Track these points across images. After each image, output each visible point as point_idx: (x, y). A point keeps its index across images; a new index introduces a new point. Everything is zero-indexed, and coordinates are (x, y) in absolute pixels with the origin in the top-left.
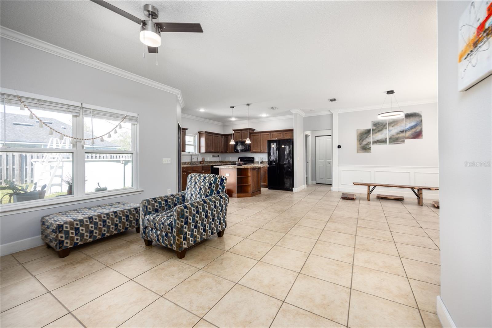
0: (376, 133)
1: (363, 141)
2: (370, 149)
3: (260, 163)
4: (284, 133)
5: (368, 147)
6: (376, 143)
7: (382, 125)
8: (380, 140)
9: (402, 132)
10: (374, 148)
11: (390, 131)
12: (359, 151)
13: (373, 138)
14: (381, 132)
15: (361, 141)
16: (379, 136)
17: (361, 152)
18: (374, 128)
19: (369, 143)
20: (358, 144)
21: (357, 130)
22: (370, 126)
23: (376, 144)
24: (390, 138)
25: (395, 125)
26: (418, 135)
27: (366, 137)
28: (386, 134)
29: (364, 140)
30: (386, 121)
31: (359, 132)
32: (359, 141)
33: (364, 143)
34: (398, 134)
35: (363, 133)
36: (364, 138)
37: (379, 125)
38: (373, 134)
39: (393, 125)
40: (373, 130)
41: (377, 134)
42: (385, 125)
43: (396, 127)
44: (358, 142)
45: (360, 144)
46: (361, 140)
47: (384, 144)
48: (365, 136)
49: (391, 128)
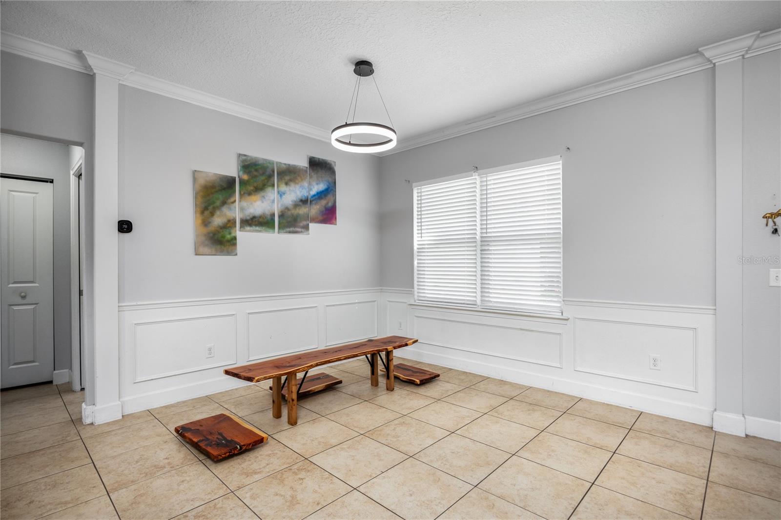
0: (250, 194)
1: (212, 214)
2: (235, 244)
5: (228, 237)
6: (250, 225)
7: (263, 174)
8: (260, 217)
9: (304, 202)
10: (245, 237)
11: (281, 194)
12: (202, 250)
13: (242, 209)
14: (262, 194)
15: (207, 213)
16: (258, 206)
17: (206, 250)
18: (245, 177)
19: (230, 224)
20: (200, 221)
21: (195, 172)
22: (232, 170)
23: (248, 228)
24: (282, 216)
25: (291, 180)
26: (329, 216)
27: (224, 203)
28: (273, 201)
29: (218, 213)
30: (272, 163)
31: (201, 181)
32: (202, 213)
33: (218, 220)
34: (296, 205)
35: (213, 187)
36: (218, 203)
37: (256, 170)
38: (241, 195)
39: (287, 178)
40: (242, 182)
41: (253, 198)
42: (271, 176)
43: (293, 186)
44: (198, 215)
45: (205, 223)
46: (206, 208)
47: (268, 229)
48: (220, 197)
49: (283, 188)
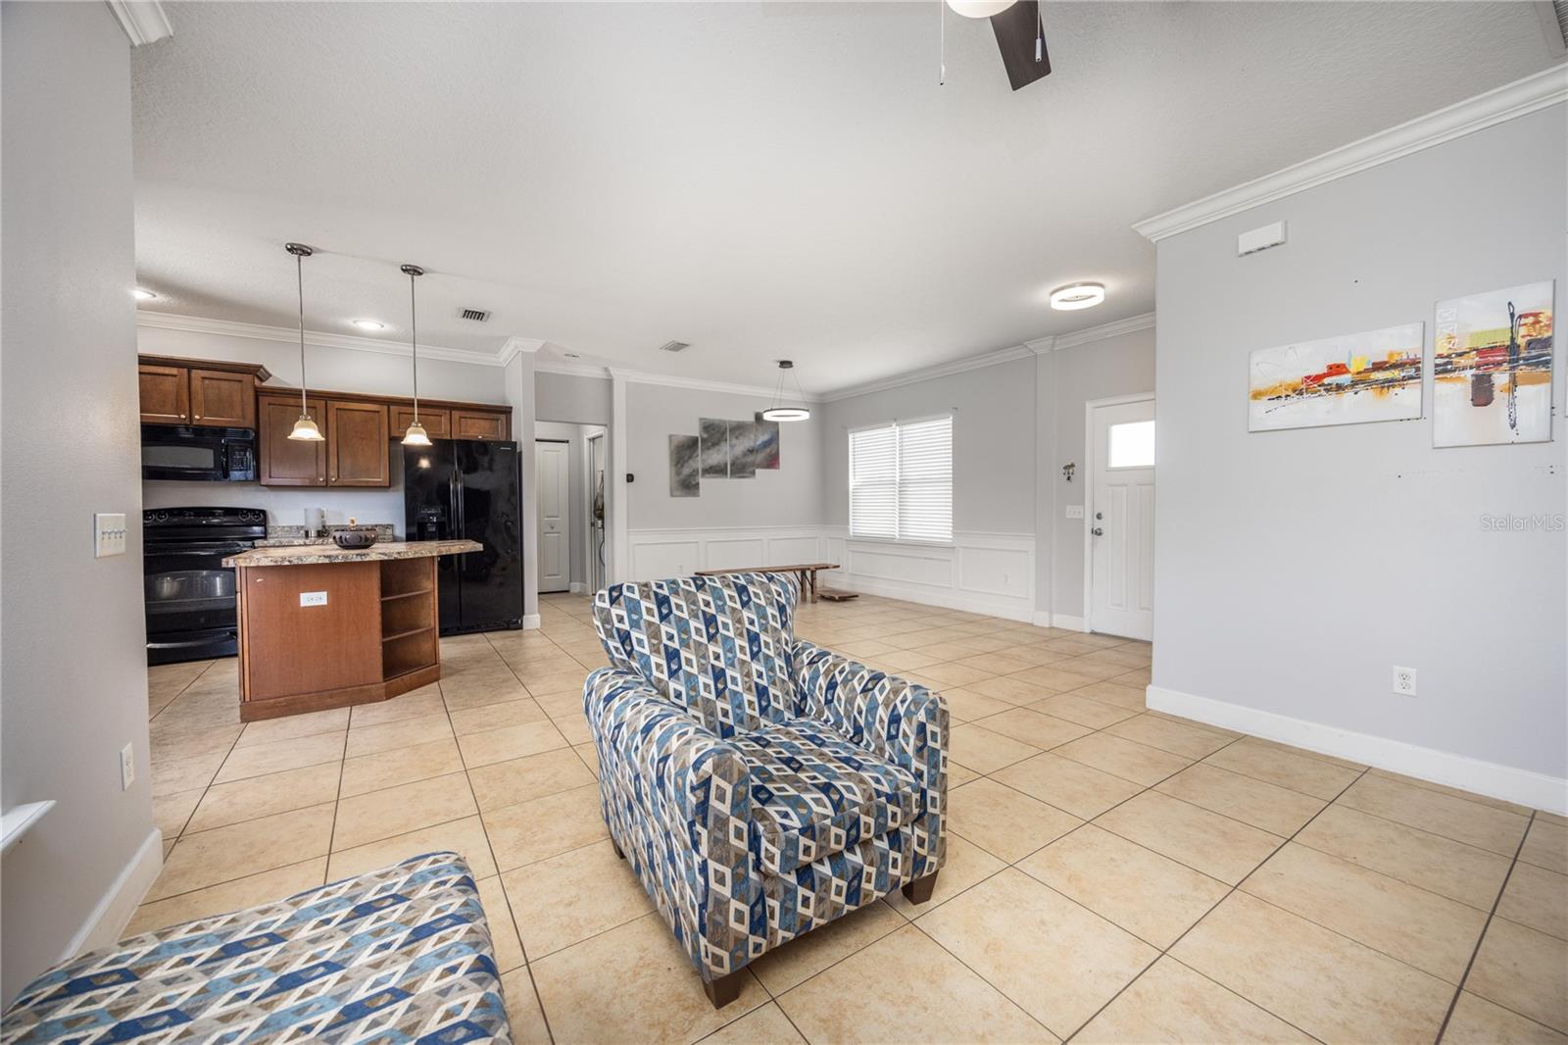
0: (709, 449)
1: (682, 466)
2: (698, 488)
3: (313, 533)
4: (456, 414)
5: (694, 483)
6: (709, 473)
7: (718, 432)
8: (716, 466)
9: (751, 451)
10: (706, 483)
11: (732, 446)
12: (675, 493)
13: (703, 461)
14: (717, 448)
15: (679, 466)
16: (715, 457)
17: (679, 493)
18: (705, 436)
19: (695, 473)
20: (673, 472)
21: (671, 436)
22: (695, 431)
23: (708, 475)
24: (732, 465)
25: (741, 434)
26: (772, 462)
27: (690, 458)
28: (726, 453)
29: (686, 465)
30: (725, 422)
31: (675, 443)
32: (676, 465)
33: (686, 471)
34: (745, 455)
35: (683, 446)
36: (686, 458)
37: (714, 429)
38: (702, 450)
39: (737, 433)
40: (703, 440)
41: (710, 452)
42: (724, 433)
43: (741, 439)
44: (673, 468)
45: (678, 473)
46: (678, 462)
47: (722, 475)
48: (688, 453)
49: (734, 441)
